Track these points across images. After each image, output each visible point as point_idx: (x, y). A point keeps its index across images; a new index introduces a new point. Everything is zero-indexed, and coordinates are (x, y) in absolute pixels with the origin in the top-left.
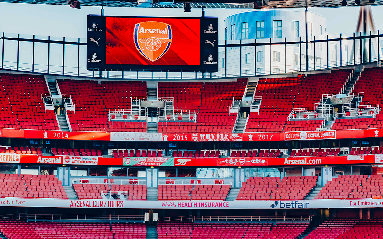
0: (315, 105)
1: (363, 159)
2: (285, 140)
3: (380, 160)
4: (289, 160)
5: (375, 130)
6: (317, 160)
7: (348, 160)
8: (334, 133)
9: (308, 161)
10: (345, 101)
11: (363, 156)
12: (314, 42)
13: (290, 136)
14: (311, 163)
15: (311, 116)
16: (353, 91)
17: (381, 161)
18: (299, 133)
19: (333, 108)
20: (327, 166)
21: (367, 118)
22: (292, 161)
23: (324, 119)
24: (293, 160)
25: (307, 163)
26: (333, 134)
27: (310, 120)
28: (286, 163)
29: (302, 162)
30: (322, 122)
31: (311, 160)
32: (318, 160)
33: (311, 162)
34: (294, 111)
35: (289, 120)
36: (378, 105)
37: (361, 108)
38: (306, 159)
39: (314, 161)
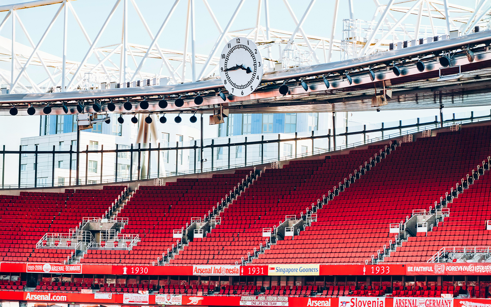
0: (70, 230)
1: (111, 298)
2: (27, 272)
3: (128, 300)
4: (32, 295)
5: (124, 267)
6: (61, 296)
7: (95, 298)
8: (81, 267)
9: (51, 298)
10: (105, 226)
11: (111, 295)
12: (87, 152)
13: (32, 268)
14: (55, 300)
15: (63, 244)
16: (119, 215)
17: (129, 302)
18: (42, 265)
19: (91, 234)
20: (74, 303)
21: (121, 249)
22: (34, 296)
23: (75, 249)
24: (36, 295)
25: (51, 299)
26: (79, 268)
27: (60, 249)
28: (28, 298)
29: (46, 297)
30: (72, 253)
31: (55, 296)
32: (63, 296)
33: (55, 298)
34: (47, 236)
35: (37, 247)
36: (138, 235)
37: (120, 237)
38: (50, 294)
39: (58, 297)
